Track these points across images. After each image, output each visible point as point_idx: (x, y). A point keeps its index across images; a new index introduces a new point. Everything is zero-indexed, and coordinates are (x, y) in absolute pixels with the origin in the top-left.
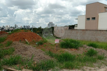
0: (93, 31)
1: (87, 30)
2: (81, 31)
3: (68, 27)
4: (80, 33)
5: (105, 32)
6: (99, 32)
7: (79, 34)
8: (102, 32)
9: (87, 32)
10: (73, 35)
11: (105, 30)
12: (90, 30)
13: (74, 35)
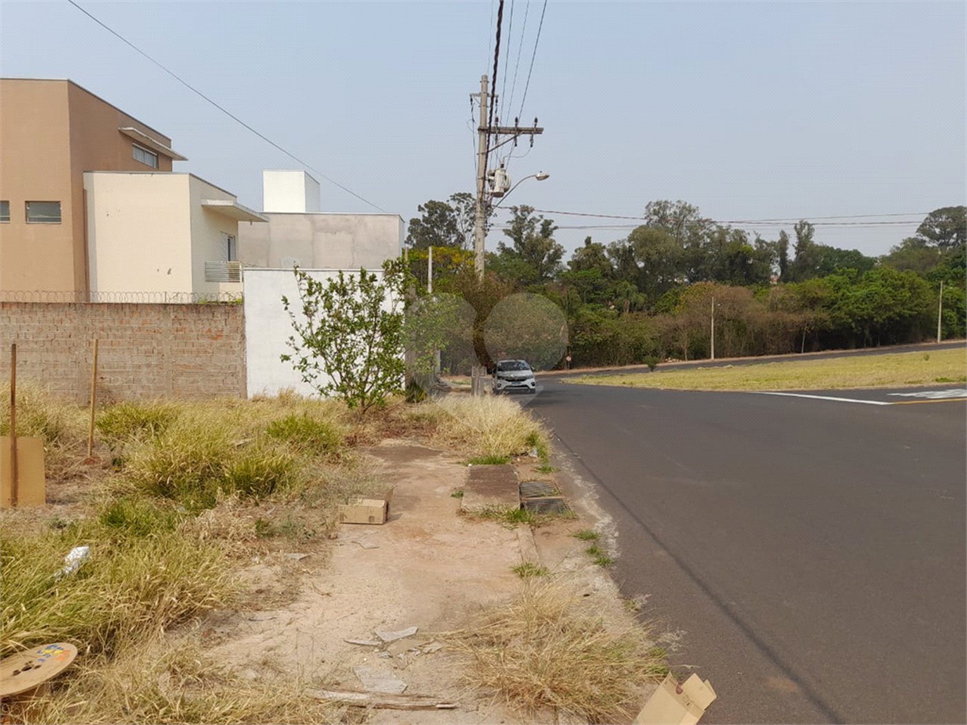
11: (152, 305)
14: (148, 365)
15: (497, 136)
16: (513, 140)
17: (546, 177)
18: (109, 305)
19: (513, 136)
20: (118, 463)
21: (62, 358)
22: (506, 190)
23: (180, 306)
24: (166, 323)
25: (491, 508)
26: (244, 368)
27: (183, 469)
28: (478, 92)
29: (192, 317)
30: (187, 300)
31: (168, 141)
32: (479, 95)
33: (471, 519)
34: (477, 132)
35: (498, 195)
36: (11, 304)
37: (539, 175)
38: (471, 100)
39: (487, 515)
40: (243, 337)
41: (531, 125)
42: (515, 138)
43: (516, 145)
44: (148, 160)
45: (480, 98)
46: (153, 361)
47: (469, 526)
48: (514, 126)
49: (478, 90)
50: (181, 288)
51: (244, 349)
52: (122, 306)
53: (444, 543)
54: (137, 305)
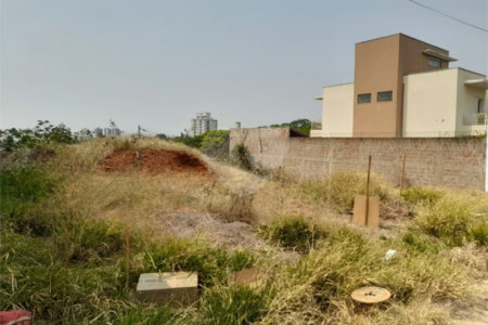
0: (385, 143)
1: (361, 139)
2: (339, 145)
3: (287, 130)
4: (334, 151)
5: (432, 143)
6: (410, 145)
7: (331, 153)
8: (423, 147)
9: (361, 146)
10: (309, 159)
11: (432, 139)
12: (372, 139)
13: (313, 159)
14: (428, 169)
18: (411, 139)
20: (411, 215)
21: (388, 163)
23: (447, 139)
24: (439, 148)
26: (484, 174)
27: (444, 224)
29: (454, 144)
30: (452, 135)
31: (447, 52)
36: (368, 139)
40: (484, 156)
44: (436, 64)
46: (431, 167)
50: (449, 129)
51: (484, 163)
52: (417, 139)
54: (424, 139)
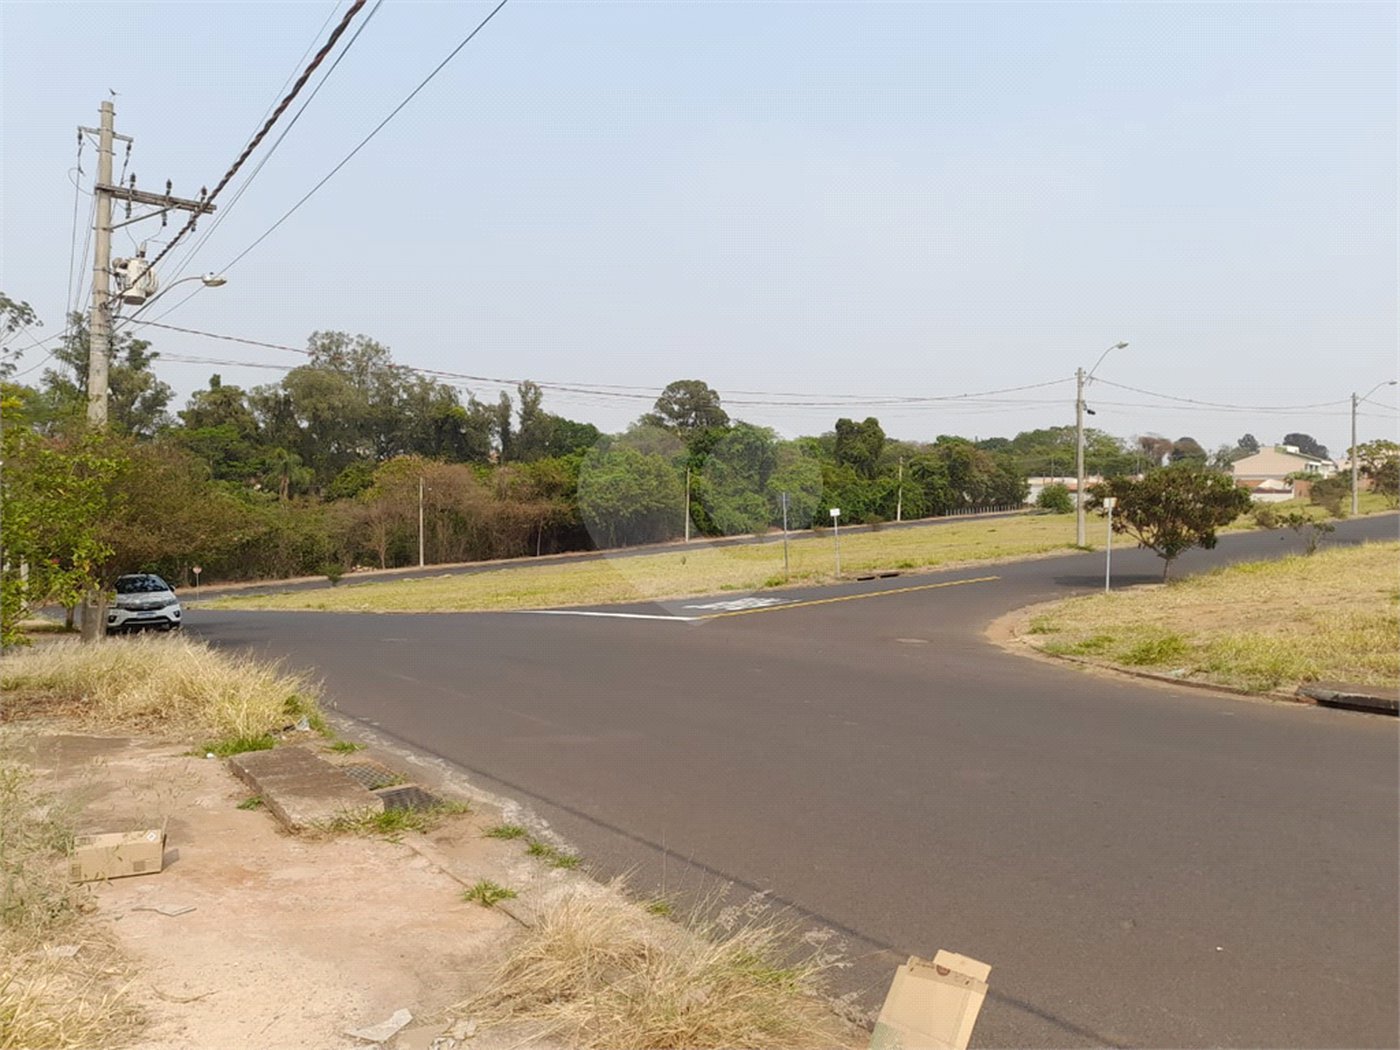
15: (129, 205)
16: (160, 215)
17: (222, 282)
19: (158, 208)
22: (148, 294)
25: (344, 816)
28: (95, 128)
32: (98, 132)
33: (314, 838)
34: (92, 191)
35: (132, 300)
37: (208, 278)
38: (80, 137)
39: (339, 827)
41: (195, 196)
42: (163, 212)
43: (164, 224)
45: (98, 137)
47: (315, 850)
48: (164, 194)
49: (97, 125)
53: (297, 883)
